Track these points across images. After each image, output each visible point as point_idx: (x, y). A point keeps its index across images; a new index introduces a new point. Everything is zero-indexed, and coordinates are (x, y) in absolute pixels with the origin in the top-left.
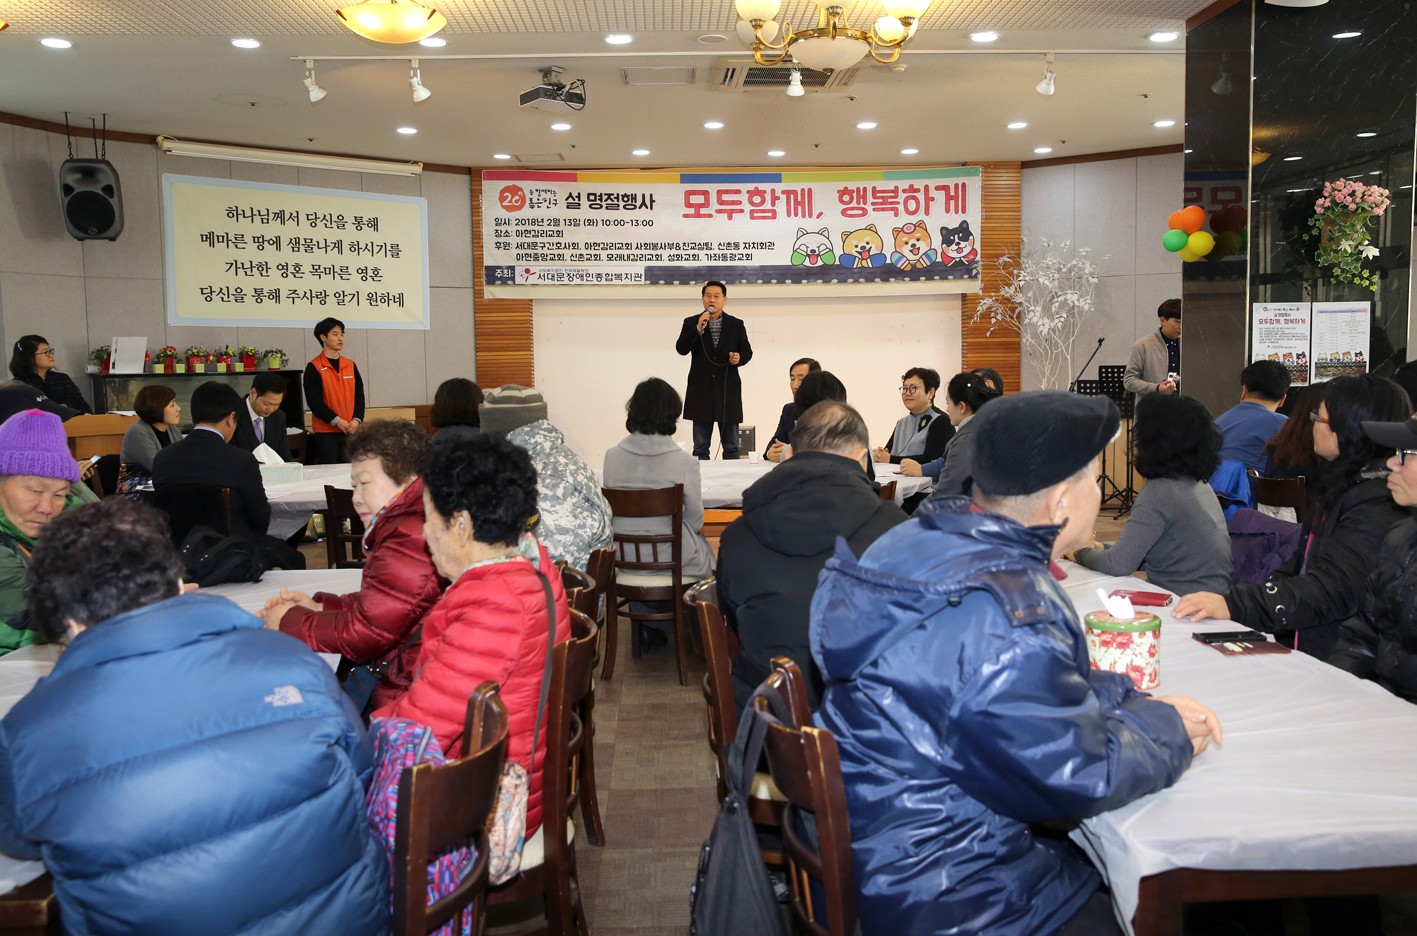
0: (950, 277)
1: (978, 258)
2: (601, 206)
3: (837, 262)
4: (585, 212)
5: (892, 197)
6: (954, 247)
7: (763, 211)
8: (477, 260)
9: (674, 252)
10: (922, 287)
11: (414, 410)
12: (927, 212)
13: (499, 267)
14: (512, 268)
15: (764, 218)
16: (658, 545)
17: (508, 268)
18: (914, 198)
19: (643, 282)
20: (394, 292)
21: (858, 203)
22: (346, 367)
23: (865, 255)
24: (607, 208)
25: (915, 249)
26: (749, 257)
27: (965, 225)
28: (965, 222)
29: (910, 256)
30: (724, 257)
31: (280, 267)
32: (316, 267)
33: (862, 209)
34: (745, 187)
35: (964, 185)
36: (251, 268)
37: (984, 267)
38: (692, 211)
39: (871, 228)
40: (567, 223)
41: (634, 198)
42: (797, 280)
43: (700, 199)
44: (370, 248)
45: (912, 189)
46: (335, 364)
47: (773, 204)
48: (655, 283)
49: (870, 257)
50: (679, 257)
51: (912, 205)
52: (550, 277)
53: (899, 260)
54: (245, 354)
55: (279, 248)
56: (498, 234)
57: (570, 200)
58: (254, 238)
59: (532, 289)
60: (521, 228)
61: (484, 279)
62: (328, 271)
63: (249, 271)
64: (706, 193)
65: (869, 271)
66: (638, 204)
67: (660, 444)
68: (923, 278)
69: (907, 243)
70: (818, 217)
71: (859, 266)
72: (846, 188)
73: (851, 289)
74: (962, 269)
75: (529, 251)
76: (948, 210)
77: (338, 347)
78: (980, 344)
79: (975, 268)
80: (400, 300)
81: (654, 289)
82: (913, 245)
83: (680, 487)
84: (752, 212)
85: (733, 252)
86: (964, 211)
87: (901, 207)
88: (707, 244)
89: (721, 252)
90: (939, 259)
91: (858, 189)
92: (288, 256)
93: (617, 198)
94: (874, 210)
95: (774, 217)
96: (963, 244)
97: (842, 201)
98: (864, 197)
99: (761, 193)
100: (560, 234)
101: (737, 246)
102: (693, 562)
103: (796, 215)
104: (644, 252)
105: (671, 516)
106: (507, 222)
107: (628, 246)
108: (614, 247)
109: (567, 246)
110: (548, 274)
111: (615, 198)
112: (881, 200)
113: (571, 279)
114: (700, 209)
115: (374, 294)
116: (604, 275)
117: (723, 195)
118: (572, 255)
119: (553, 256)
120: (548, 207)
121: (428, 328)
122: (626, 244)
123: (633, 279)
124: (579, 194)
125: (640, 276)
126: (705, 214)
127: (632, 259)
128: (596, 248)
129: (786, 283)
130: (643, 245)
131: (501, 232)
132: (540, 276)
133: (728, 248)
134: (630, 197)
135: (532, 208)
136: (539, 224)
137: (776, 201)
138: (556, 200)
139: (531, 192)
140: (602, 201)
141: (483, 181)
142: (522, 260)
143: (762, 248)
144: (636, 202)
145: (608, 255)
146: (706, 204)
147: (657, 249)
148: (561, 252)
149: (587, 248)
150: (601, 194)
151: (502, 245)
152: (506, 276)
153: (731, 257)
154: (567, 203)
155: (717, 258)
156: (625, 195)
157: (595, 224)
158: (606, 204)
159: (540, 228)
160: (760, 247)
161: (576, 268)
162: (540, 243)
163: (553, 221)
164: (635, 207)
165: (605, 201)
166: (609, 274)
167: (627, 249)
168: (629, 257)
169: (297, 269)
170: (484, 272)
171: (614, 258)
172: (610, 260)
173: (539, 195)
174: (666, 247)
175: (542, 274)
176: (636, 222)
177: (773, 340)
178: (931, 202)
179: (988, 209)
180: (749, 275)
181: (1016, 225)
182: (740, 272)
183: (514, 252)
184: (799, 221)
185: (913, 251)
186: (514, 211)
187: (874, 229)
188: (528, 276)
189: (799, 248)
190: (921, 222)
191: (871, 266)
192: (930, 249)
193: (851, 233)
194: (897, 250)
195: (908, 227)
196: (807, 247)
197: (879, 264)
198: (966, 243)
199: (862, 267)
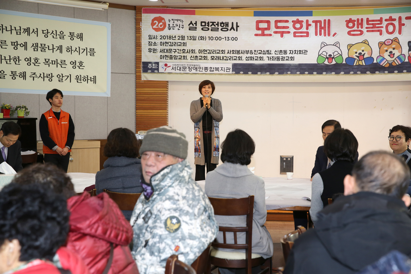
2: (208, 29)
3: (344, 62)
4: (199, 32)
5: (378, 24)
7: (301, 33)
8: (138, 58)
9: (249, 55)
10: (396, 77)
11: (99, 142)
12: (400, 32)
13: (150, 63)
14: (157, 63)
15: (302, 36)
16: (238, 233)
17: (155, 63)
18: (392, 24)
19: (231, 72)
20: (91, 75)
21: (358, 27)
22: (64, 117)
23: (361, 58)
24: (212, 30)
25: (391, 54)
26: (292, 58)
29: (389, 59)
30: (278, 59)
31: (27, 60)
32: (48, 60)
33: (360, 31)
34: (291, 19)
36: (10, 59)
38: (260, 32)
39: (365, 42)
40: (189, 38)
41: (227, 24)
42: (320, 73)
43: (265, 25)
44: (78, 50)
45: (391, 19)
46: (57, 115)
47: (307, 28)
48: (237, 73)
49: (364, 59)
50: (252, 58)
51: (391, 28)
52: (178, 68)
53: (382, 61)
54: (4, 108)
55: (26, 49)
56: (150, 44)
57: (191, 25)
58: (12, 43)
59: (168, 75)
60: (163, 41)
61: (141, 69)
62: (53, 62)
63: (8, 61)
64: (268, 22)
65: (363, 67)
66: (229, 28)
67: (240, 170)
68: (396, 72)
69: (387, 51)
70: (333, 36)
71: (357, 64)
72: (350, 19)
73: (352, 78)
75: (167, 54)
77: (59, 105)
80: (94, 80)
81: (237, 76)
82: (391, 52)
83: (252, 198)
84: (295, 33)
85: (283, 55)
87: (384, 30)
88: (268, 51)
89: (276, 56)
90: (407, 60)
91: (358, 19)
92: (31, 53)
93: (218, 24)
94: (367, 31)
95: (308, 36)
97: (348, 26)
98: (362, 24)
99: (300, 22)
100: (185, 44)
101: (285, 52)
102: (259, 244)
103: (320, 34)
104: (232, 55)
105: (246, 216)
106: (155, 37)
107: (223, 52)
108: (215, 52)
109: (189, 51)
110: (177, 67)
111: (216, 24)
112: (372, 26)
113: (190, 70)
114: (265, 31)
115: (80, 76)
116: (209, 68)
117: (278, 23)
118: (191, 57)
119: (181, 57)
120: (178, 29)
121: (109, 96)
122: (222, 51)
123: (225, 70)
124: (196, 22)
125: (229, 69)
126: (267, 34)
127: (225, 59)
128: (205, 53)
129: (313, 74)
130: (231, 51)
131: (152, 43)
132: (173, 68)
133: (280, 53)
134: (225, 24)
135: (170, 30)
136: (173, 39)
137: (309, 27)
138: (183, 25)
139: (169, 21)
140: (209, 26)
141: (142, 14)
142: (163, 59)
143: (300, 54)
144: (228, 27)
145: (211, 57)
146: (268, 28)
147: (240, 54)
148: (185, 54)
149: (200, 52)
150: (209, 22)
151: (152, 50)
152: (154, 67)
153: (282, 58)
154: (189, 27)
155: (274, 59)
156: (222, 23)
157: (205, 39)
158: (211, 28)
159: (174, 41)
160: (299, 53)
161: (193, 64)
162: (174, 49)
163: (181, 37)
164: (228, 30)
165: (211, 26)
166: (212, 68)
167: (222, 53)
168: (223, 58)
169: (36, 61)
170: (142, 65)
171: (215, 59)
172: (213, 59)
173: (174, 22)
174: (245, 53)
175: (174, 67)
176: (228, 39)
177: (305, 107)
178: (402, 27)
180: (292, 69)
182: (287, 67)
183: (159, 54)
184: (322, 38)
185: (391, 56)
186: (159, 31)
187: (367, 42)
188: (166, 68)
189: (322, 54)
190: (396, 38)
191: (364, 64)
192: (401, 54)
193: (353, 45)
194: (381, 55)
195: (388, 41)
196: (327, 53)
197: (369, 63)
199: (359, 65)
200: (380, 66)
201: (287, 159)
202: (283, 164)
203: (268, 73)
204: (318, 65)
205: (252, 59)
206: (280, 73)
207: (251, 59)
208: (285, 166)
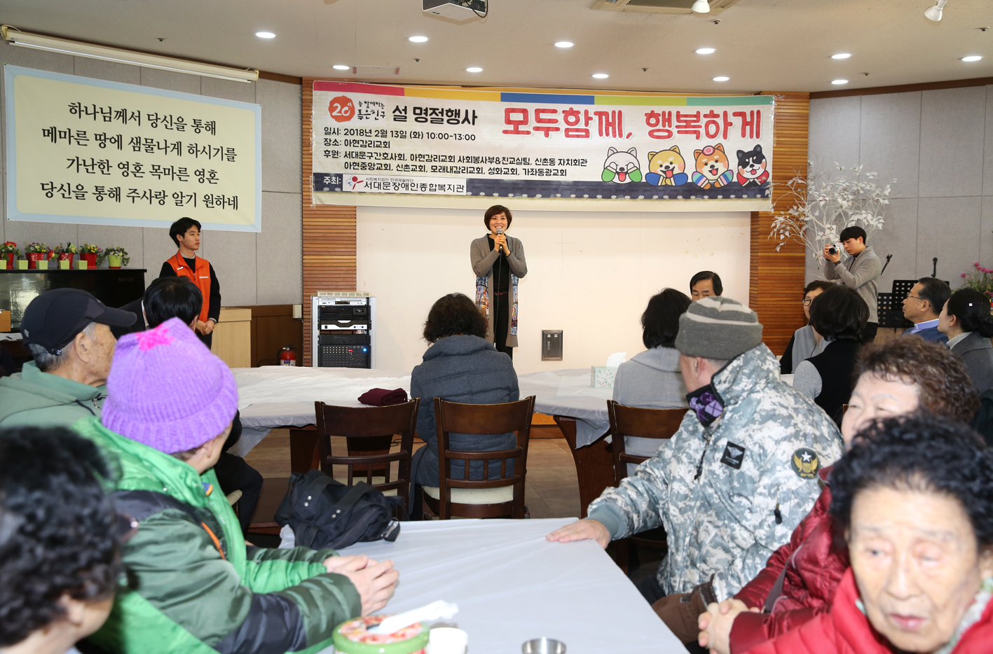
0: (745, 196)
1: (770, 179)
2: (426, 120)
3: (644, 180)
4: (411, 125)
5: (694, 121)
6: (748, 169)
7: (577, 130)
8: (305, 166)
9: (494, 165)
10: (720, 204)
11: (250, 310)
12: (725, 136)
13: (327, 175)
14: (340, 176)
15: (578, 136)
17: (336, 175)
18: (714, 122)
19: (465, 193)
20: (229, 195)
21: (664, 126)
22: (202, 267)
23: (669, 174)
24: (432, 122)
25: (713, 170)
26: (563, 172)
27: (758, 149)
28: (759, 146)
29: (710, 176)
30: (541, 172)
31: (121, 166)
32: (157, 168)
33: (668, 131)
34: (561, 107)
35: (758, 112)
36: (93, 165)
37: (775, 188)
38: (511, 127)
39: (674, 149)
40: (394, 134)
41: (458, 113)
42: (607, 196)
43: (519, 117)
44: (207, 151)
45: (712, 114)
46: (191, 263)
47: (587, 124)
48: (476, 194)
49: (673, 176)
50: (498, 171)
51: (712, 129)
52: (376, 185)
53: (699, 179)
54: (87, 252)
55: (120, 147)
56: (327, 142)
57: (397, 113)
58: (96, 135)
59: (358, 196)
60: (350, 138)
61: (312, 186)
62: (167, 171)
63: (90, 169)
64: (524, 111)
65: (672, 188)
66: (461, 119)
68: (720, 197)
69: (706, 164)
70: (627, 137)
71: (664, 184)
72: (652, 112)
73: (655, 205)
74: (756, 189)
75: (357, 160)
76: (744, 135)
77: (195, 247)
78: (769, 258)
79: (768, 189)
80: (235, 203)
81: (475, 199)
82: (712, 166)
84: (567, 130)
85: (549, 167)
86: (758, 136)
87: (702, 131)
88: (525, 159)
89: (538, 167)
90: (735, 180)
91: (664, 113)
92: (128, 154)
93: (442, 113)
94: (679, 132)
95: (587, 135)
96: (756, 166)
97: (648, 124)
98: (669, 120)
99: (576, 113)
100: (387, 145)
101: (552, 161)
103: (607, 134)
104: (466, 165)
106: (336, 132)
107: (451, 158)
108: (438, 160)
109: (394, 157)
110: (374, 183)
111: (439, 112)
112: (685, 124)
113: (397, 188)
114: (520, 126)
115: (211, 196)
116: (428, 186)
117: (541, 114)
118: (398, 166)
119: (380, 166)
120: (376, 119)
121: (259, 231)
122: (449, 157)
123: (456, 190)
124: (406, 107)
125: (461, 187)
126: (523, 131)
127: (454, 172)
128: (421, 159)
129: (597, 198)
130: (465, 158)
131: (330, 141)
132: (367, 185)
133: (544, 164)
134: (454, 113)
135: (361, 119)
136: (367, 134)
137: (589, 121)
138: (384, 113)
139: (360, 104)
140: (427, 116)
141: (314, 92)
142: (350, 169)
143: (575, 165)
144: (459, 117)
145: (432, 166)
146: (525, 122)
147: (479, 162)
148: (388, 162)
149: (412, 159)
150: (427, 108)
151: (331, 153)
152: (334, 183)
153: (547, 172)
154: (394, 116)
155: (534, 173)
156: (449, 110)
157: (421, 137)
158: (431, 118)
159: (368, 139)
160: (573, 163)
161: (402, 178)
162: (368, 153)
163: (380, 132)
164: (458, 122)
165: (430, 115)
166: (433, 185)
167: (450, 161)
168: (452, 169)
169: (138, 168)
170: (312, 178)
171: (438, 170)
172: (434, 171)
173: (368, 107)
174: (487, 161)
175: (369, 183)
176: (459, 137)
177: (581, 251)
178: (729, 127)
179: (779, 135)
180: (563, 189)
181: (804, 150)
182: (555, 187)
183: (343, 160)
184: (610, 141)
185: (712, 172)
186: (343, 121)
187: (677, 150)
188: (355, 184)
189: (609, 166)
190: (720, 145)
191: (674, 184)
192: (728, 170)
193: (657, 153)
194: (698, 170)
195: (708, 149)
196: (617, 165)
197: (682, 183)
198: (760, 165)
199: (666, 185)
200: (698, 188)
201: (552, 335)
202: (547, 343)
203: (525, 195)
204: (604, 184)
205: (500, 172)
206: (544, 196)
208: (550, 347)
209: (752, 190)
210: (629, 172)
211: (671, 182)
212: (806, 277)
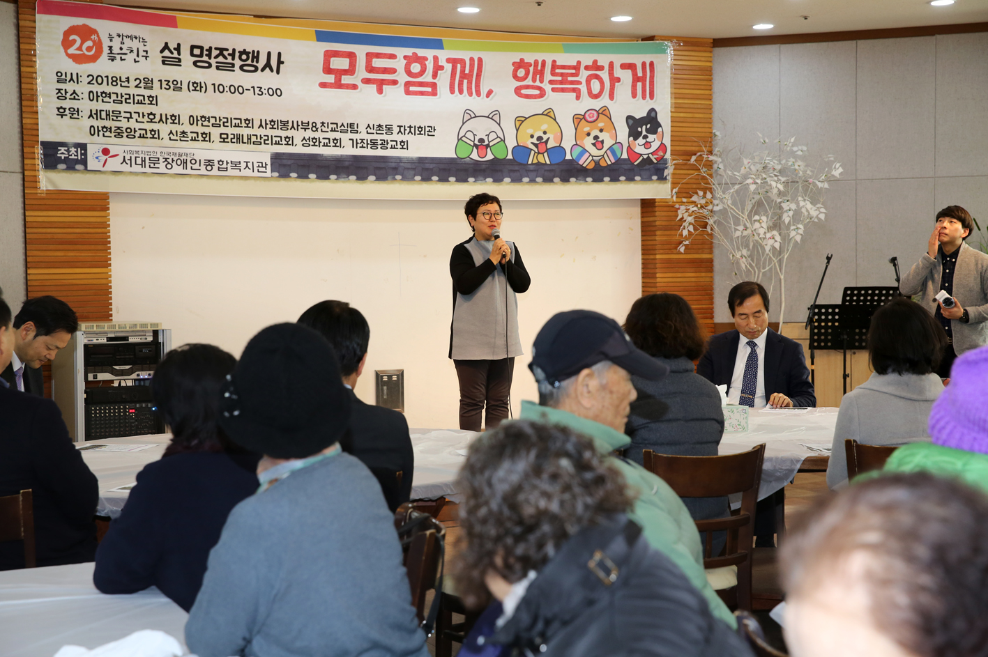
0: (638, 178)
1: (668, 156)
3: (510, 157)
4: (187, 71)
5: (572, 75)
6: (641, 141)
7: (421, 84)
8: (27, 132)
9: (309, 134)
10: (607, 189)
12: (611, 97)
13: (63, 144)
14: (83, 147)
15: (422, 93)
17: (77, 145)
18: (597, 77)
19: (269, 174)
21: (535, 80)
23: (542, 148)
24: (217, 68)
25: (598, 143)
26: (404, 146)
27: (653, 114)
28: (653, 110)
29: (593, 151)
30: (374, 144)
33: (539, 88)
34: (401, 52)
35: (652, 64)
37: (677, 167)
38: (331, 79)
39: (549, 114)
40: (164, 85)
41: (256, 56)
42: (462, 179)
43: (344, 63)
45: (596, 66)
47: (435, 76)
48: (284, 176)
49: (547, 150)
50: (316, 142)
51: (596, 86)
52: (139, 161)
53: (581, 155)
56: (61, 95)
57: (167, 53)
59: (112, 178)
60: (96, 88)
61: (39, 161)
64: (351, 56)
65: (547, 168)
66: (260, 65)
68: (607, 179)
69: (588, 134)
70: (488, 96)
71: (535, 161)
72: (522, 60)
73: (527, 191)
74: (651, 169)
75: (108, 123)
76: (634, 95)
78: (669, 261)
79: (666, 168)
81: (283, 183)
82: (596, 138)
84: (408, 84)
85: (385, 137)
86: (652, 97)
87: (583, 88)
88: (351, 125)
89: (370, 137)
90: (625, 156)
91: (536, 62)
93: (233, 55)
94: (553, 90)
95: (434, 93)
96: (651, 137)
97: (515, 76)
98: (542, 73)
99: (422, 60)
100: (153, 100)
101: (389, 129)
103: (461, 92)
104: (270, 132)
106: (75, 79)
107: (249, 123)
108: (229, 124)
109: (164, 119)
110: (136, 157)
111: (229, 54)
112: (560, 78)
113: (169, 166)
114: (343, 76)
116: (216, 163)
117: (374, 60)
118: (171, 132)
119: (144, 132)
120: (135, 61)
122: (245, 120)
123: (256, 169)
124: (179, 45)
125: (264, 165)
126: (348, 84)
127: (254, 142)
128: (204, 123)
129: (449, 181)
130: (268, 122)
131: (66, 92)
132: (124, 160)
133: (378, 132)
134: (250, 55)
135: (113, 60)
136: (123, 84)
137: (439, 72)
138: (146, 52)
139: (111, 38)
140: (210, 58)
141: (37, 15)
142: (98, 136)
143: (420, 134)
144: (257, 62)
145: (221, 134)
146: (351, 71)
147: (288, 129)
148: (155, 126)
149: (192, 123)
150: (211, 48)
151: (67, 112)
152: (73, 157)
153: (382, 144)
154: (163, 57)
155: (365, 145)
156: (244, 52)
157: (203, 89)
158: (217, 63)
159: (124, 91)
160: (417, 132)
161: (177, 151)
162: (125, 112)
163: (143, 81)
164: (256, 69)
165: (216, 57)
166: (223, 162)
167: (247, 127)
168: (250, 139)
170: (39, 151)
171: (229, 140)
172: (224, 142)
173: (122, 43)
174: (299, 127)
175: (127, 157)
176: (260, 91)
177: (425, 256)
178: (616, 84)
179: (677, 96)
180: (405, 168)
181: (708, 116)
182: (393, 165)
183: (86, 123)
184: (464, 101)
185: (597, 145)
186: (85, 63)
187: (552, 114)
188: (106, 160)
189: (464, 136)
190: (605, 108)
191: (548, 162)
192: (616, 143)
193: (526, 118)
194: (578, 143)
195: (591, 113)
196: (474, 135)
197: (558, 160)
198: (655, 136)
199: (539, 164)
201: (390, 377)
202: (382, 390)
203: (353, 178)
204: (459, 161)
205: (317, 144)
206: (379, 179)
207: (314, 143)
208: (387, 395)
209: (646, 169)
210: (491, 144)
211: (545, 159)
212: (714, 287)
